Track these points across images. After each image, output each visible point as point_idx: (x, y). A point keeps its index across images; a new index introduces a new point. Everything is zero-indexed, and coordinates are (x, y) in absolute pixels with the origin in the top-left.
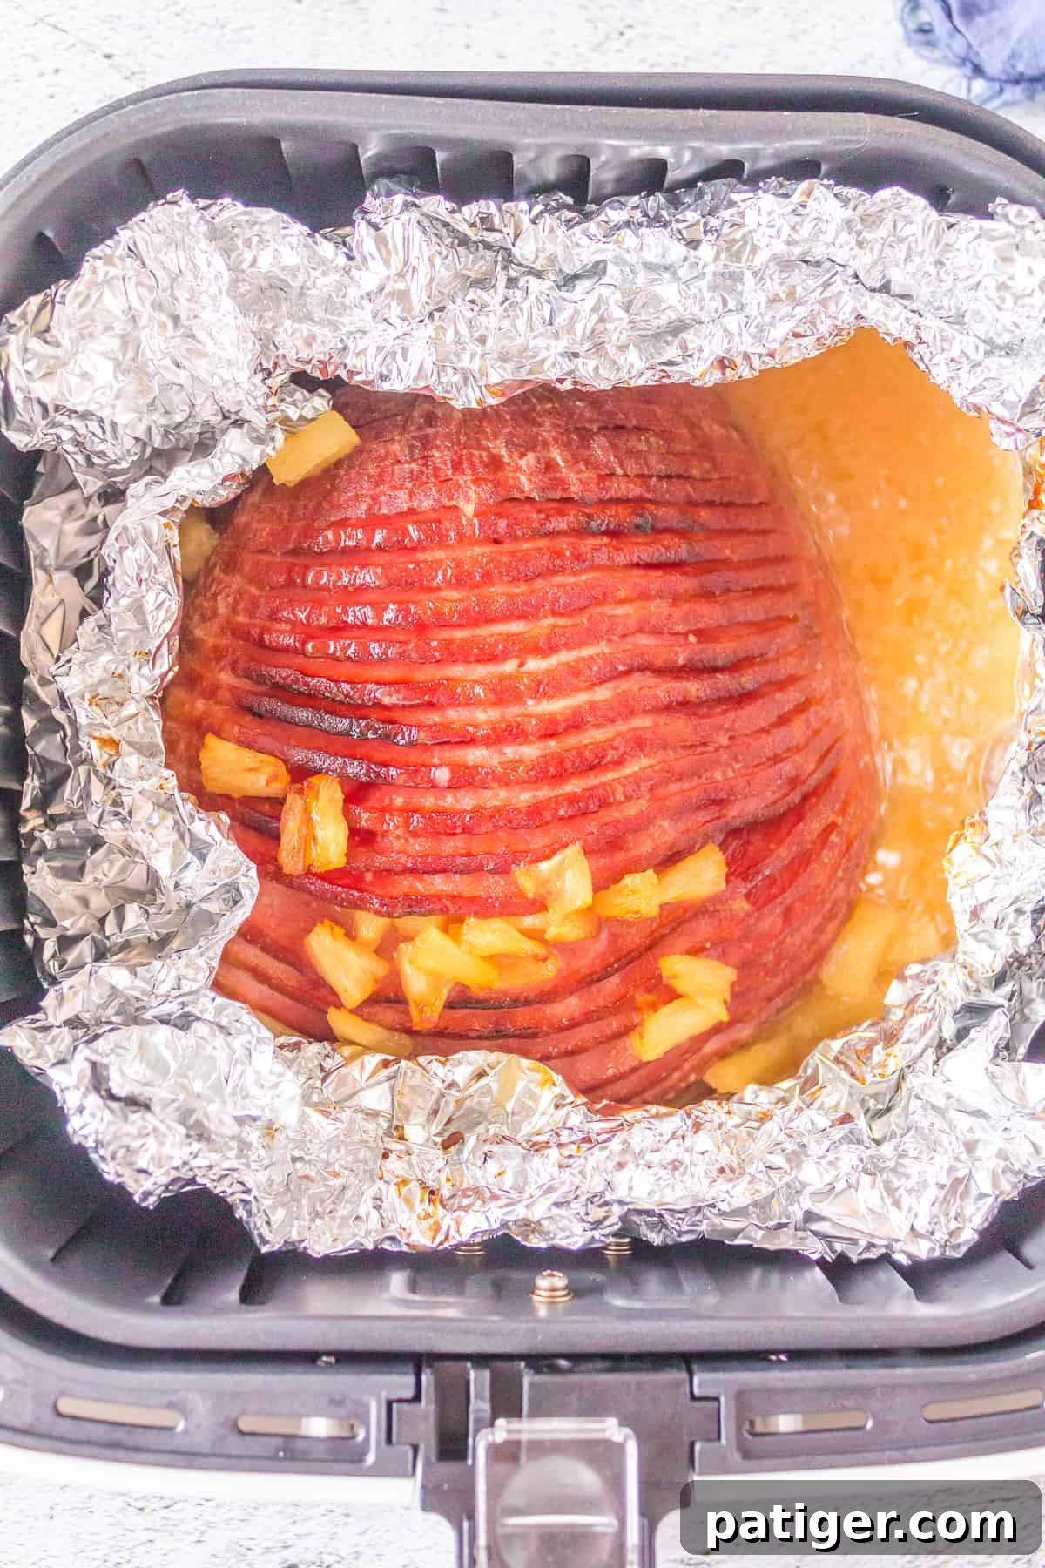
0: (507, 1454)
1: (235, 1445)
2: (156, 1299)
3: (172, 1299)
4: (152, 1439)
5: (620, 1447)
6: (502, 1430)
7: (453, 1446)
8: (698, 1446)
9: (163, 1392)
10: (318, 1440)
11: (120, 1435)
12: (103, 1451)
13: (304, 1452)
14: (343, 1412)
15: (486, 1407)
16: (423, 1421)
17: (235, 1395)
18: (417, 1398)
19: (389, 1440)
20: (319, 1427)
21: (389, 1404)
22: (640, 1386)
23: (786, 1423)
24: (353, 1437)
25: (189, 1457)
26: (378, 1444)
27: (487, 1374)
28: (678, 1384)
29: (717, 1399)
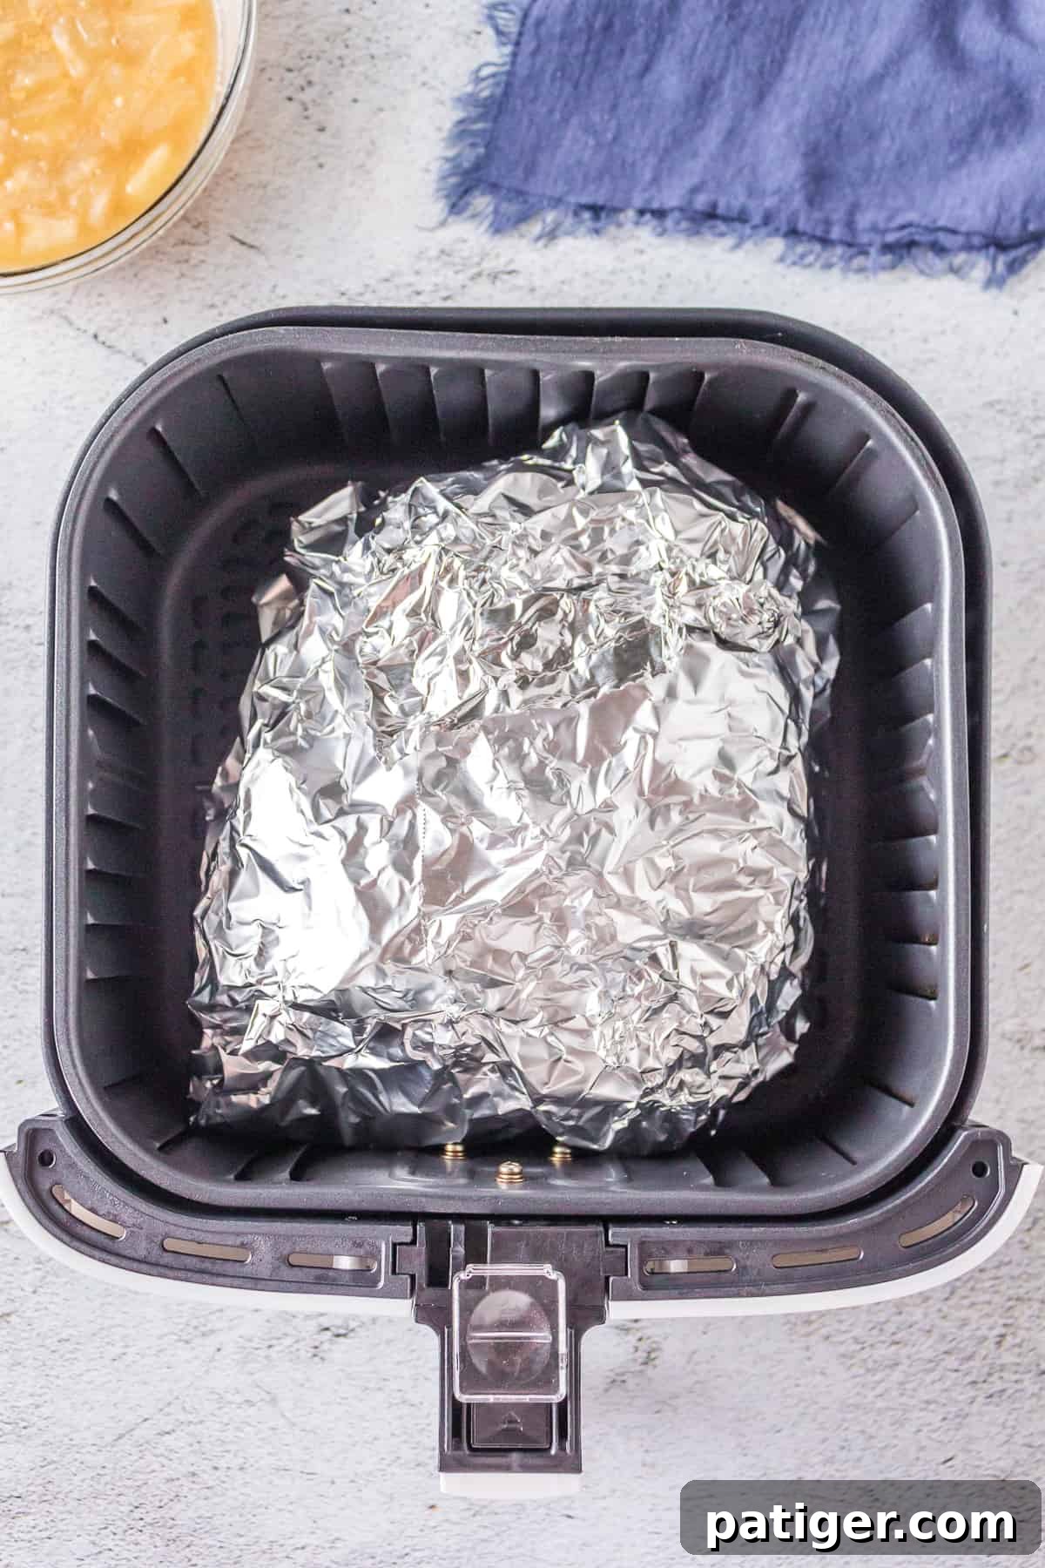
0: (477, 1283)
1: (286, 1273)
2: (232, 1177)
3: (243, 1177)
4: (229, 1268)
5: (555, 1283)
6: (472, 1270)
7: (438, 1277)
8: (611, 1279)
9: (238, 1234)
10: (346, 1271)
11: (207, 1265)
12: (197, 1276)
13: (334, 1280)
14: (362, 1252)
15: (461, 1250)
16: (417, 1260)
17: (288, 1237)
18: (413, 1242)
19: (394, 1272)
20: (345, 1263)
21: (394, 1245)
22: (569, 1234)
23: (676, 1266)
24: (369, 1270)
25: (255, 1282)
26: (386, 1272)
27: (462, 1228)
28: (597, 1235)
29: (626, 1247)
